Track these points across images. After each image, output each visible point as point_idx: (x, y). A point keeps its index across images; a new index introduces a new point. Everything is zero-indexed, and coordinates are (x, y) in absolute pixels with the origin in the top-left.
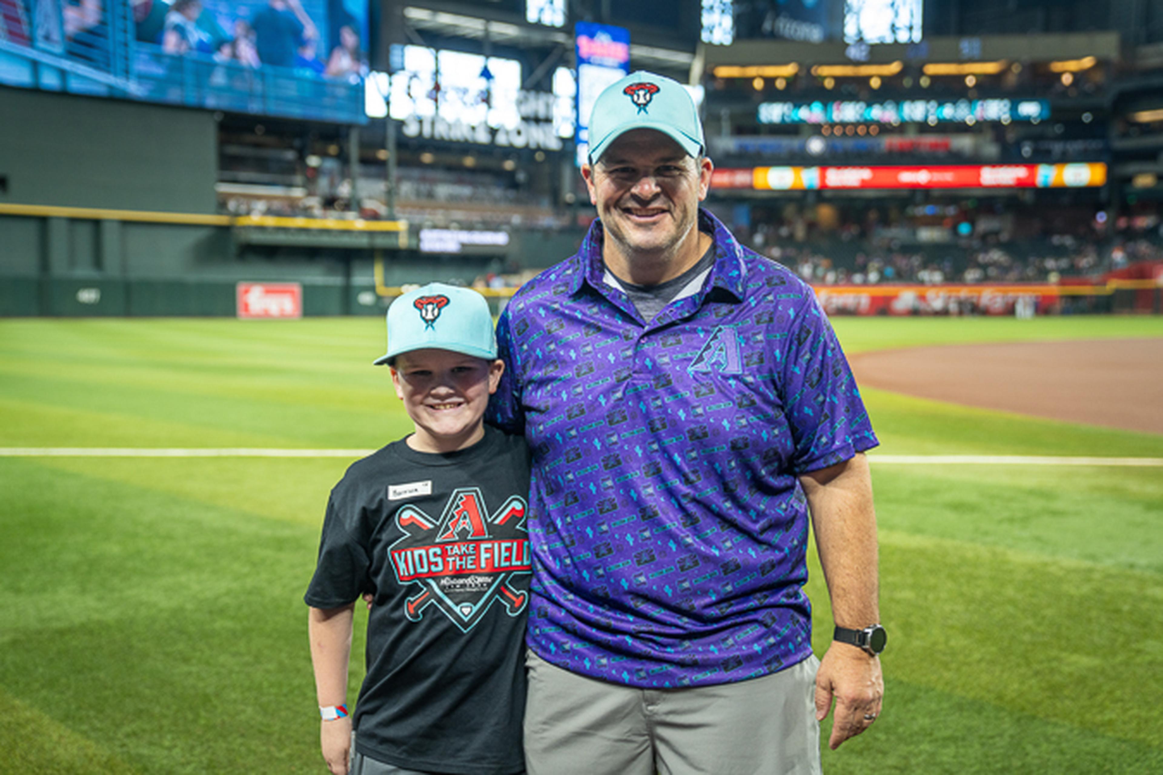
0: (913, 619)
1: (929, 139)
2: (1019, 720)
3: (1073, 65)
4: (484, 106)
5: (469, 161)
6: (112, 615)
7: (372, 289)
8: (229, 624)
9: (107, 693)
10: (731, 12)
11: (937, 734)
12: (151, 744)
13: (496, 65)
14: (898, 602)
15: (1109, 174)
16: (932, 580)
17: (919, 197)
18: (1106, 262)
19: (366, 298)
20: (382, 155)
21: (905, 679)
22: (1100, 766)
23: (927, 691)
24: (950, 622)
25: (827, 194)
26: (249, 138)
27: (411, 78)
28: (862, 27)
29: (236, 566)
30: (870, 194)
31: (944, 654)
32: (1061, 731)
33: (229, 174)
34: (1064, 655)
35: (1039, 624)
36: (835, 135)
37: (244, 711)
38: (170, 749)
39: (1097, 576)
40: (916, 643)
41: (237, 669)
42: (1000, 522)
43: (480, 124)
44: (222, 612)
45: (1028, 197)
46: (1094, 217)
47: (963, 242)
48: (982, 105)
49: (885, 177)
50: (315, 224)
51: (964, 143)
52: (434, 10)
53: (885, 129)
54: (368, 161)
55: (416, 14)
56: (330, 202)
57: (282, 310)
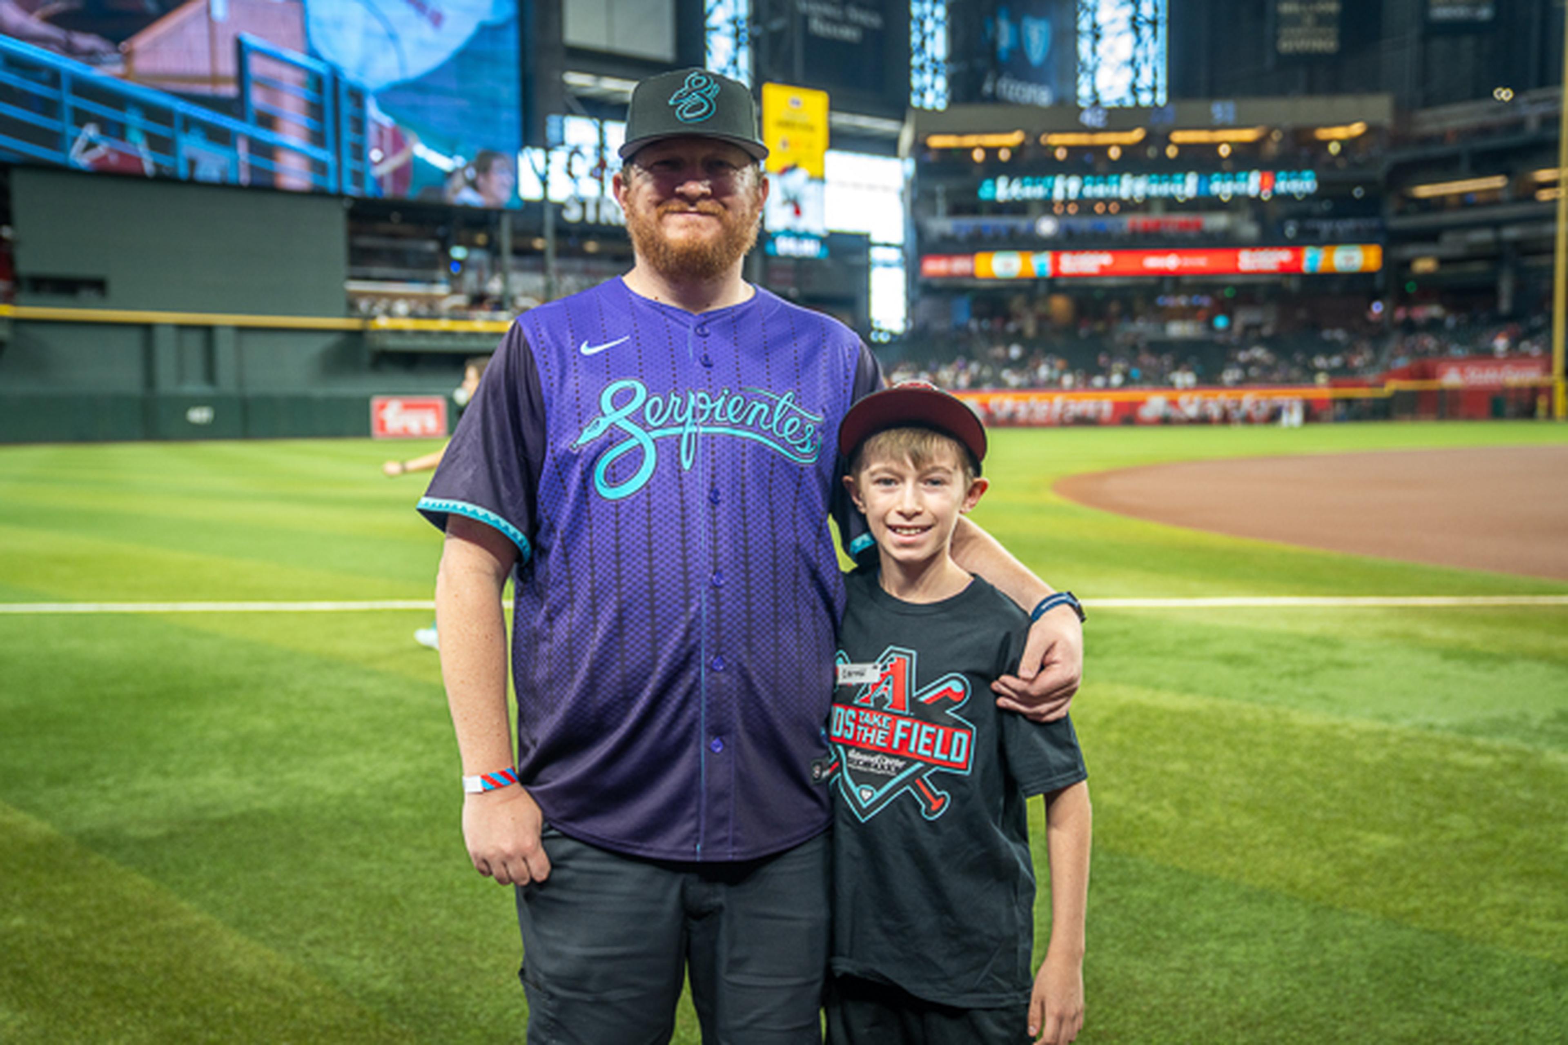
0: (1190, 796)
1: (1179, 218)
2: (1314, 911)
3: (1340, 133)
6: (274, 802)
8: (409, 813)
9: (280, 894)
10: (944, 71)
11: (1224, 930)
12: (338, 953)
14: (1171, 775)
15: (1385, 257)
16: (1208, 749)
17: (1168, 285)
18: (1384, 360)
20: (539, 244)
21: (1184, 866)
22: (1407, 962)
23: (1211, 880)
24: (1231, 798)
25: (1062, 282)
26: (383, 227)
27: (571, 154)
28: (1098, 88)
29: (407, 743)
30: (1111, 282)
31: (1227, 836)
32: (1360, 923)
33: (360, 271)
34: (1360, 834)
35: (1332, 798)
36: (1070, 215)
37: (436, 915)
38: (360, 958)
39: (1392, 740)
40: (1195, 824)
41: (423, 865)
42: (1281, 677)
44: (397, 797)
45: (1293, 284)
46: (1369, 308)
47: (1220, 338)
48: (1241, 179)
49: (1128, 263)
50: (461, 326)
51: (1218, 221)
52: (599, 75)
53: (1127, 206)
54: (522, 252)
55: (577, 79)
56: (479, 300)
57: (424, 428)
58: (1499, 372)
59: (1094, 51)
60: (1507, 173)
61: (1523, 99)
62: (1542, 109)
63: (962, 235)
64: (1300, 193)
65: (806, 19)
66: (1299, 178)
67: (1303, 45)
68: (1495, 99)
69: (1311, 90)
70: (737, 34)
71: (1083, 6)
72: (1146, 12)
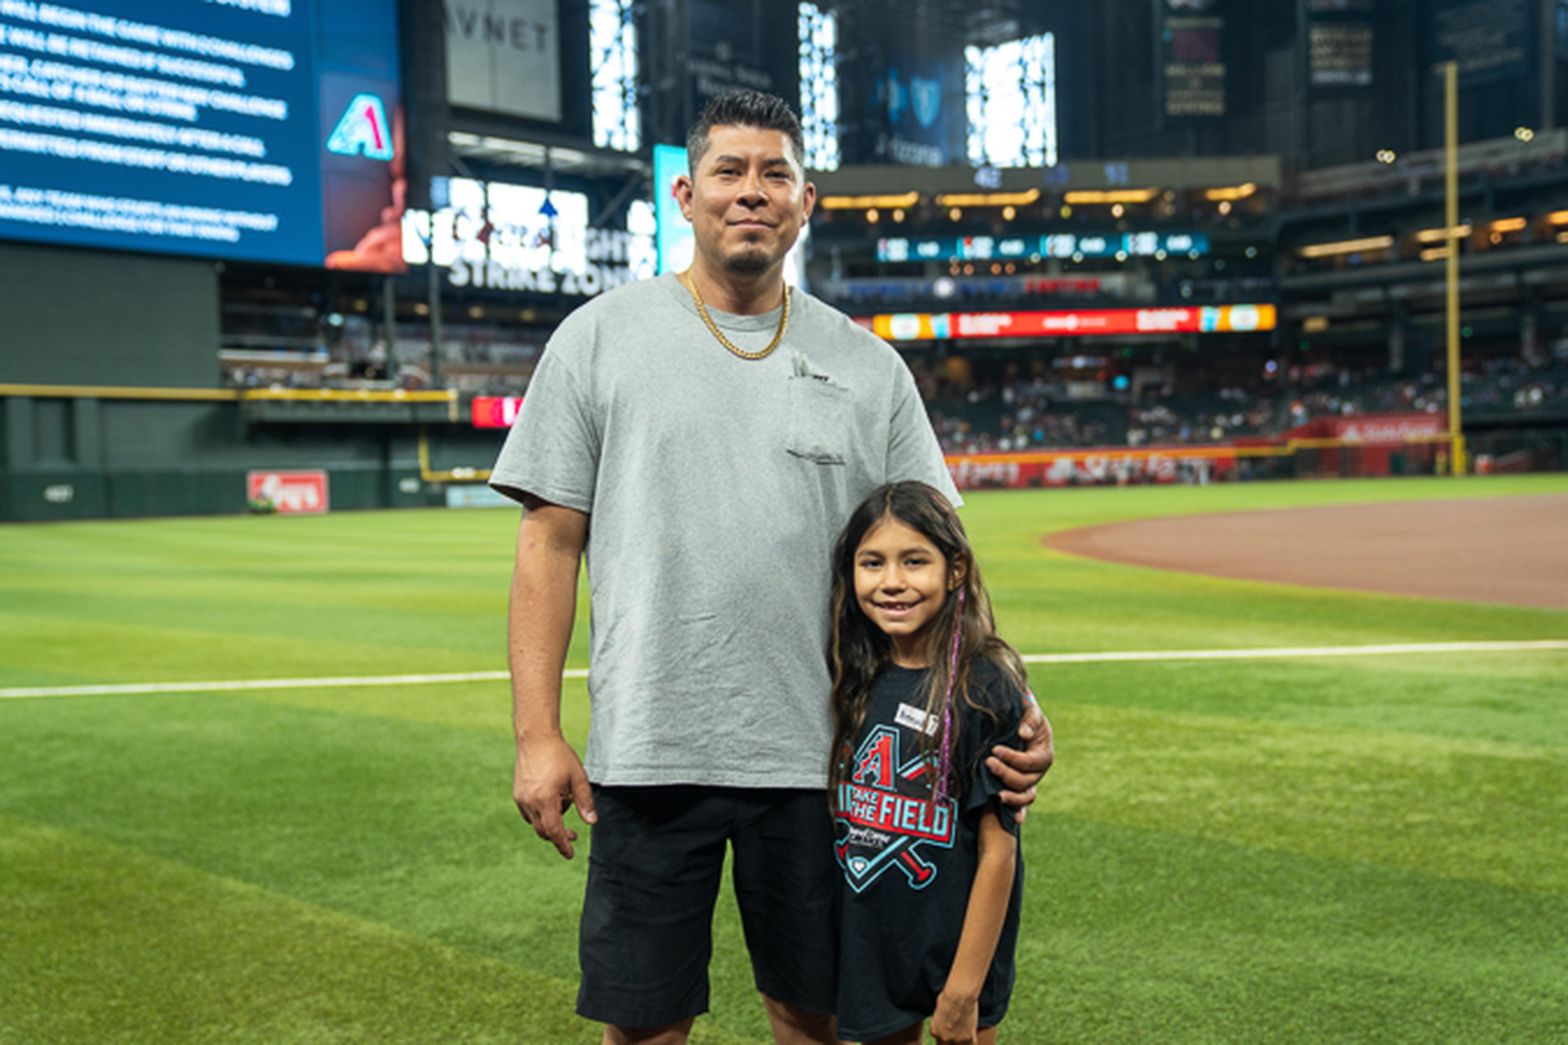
1: (1076, 278)
3: (1230, 193)
4: (546, 248)
5: (526, 315)
7: (415, 473)
10: (834, 132)
13: (560, 199)
15: (1279, 316)
17: (1068, 345)
18: (1283, 418)
19: (409, 485)
20: (421, 309)
25: (961, 344)
26: (256, 293)
27: (457, 216)
28: (988, 151)
30: (1010, 343)
33: (232, 339)
36: (966, 277)
43: (543, 269)
45: (1192, 344)
46: (1263, 366)
47: (1121, 399)
48: (1134, 240)
49: (1028, 324)
50: (344, 396)
51: (1115, 282)
52: (483, 134)
53: (1022, 267)
54: (405, 318)
55: (460, 139)
56: (359, 370)
57: (304, 503)
58: (1397, 429)
59: (982, 111)
60: (1393, 233)
61: (1403, 162)
62: (1423, 171)
63: (858, 299)
65: (695, 79)
67: (1190, 107)
68: (1378, 162)
69: (1200, 152)
70: (624, 94)
71: (971, 68)
72: (1034, 74)
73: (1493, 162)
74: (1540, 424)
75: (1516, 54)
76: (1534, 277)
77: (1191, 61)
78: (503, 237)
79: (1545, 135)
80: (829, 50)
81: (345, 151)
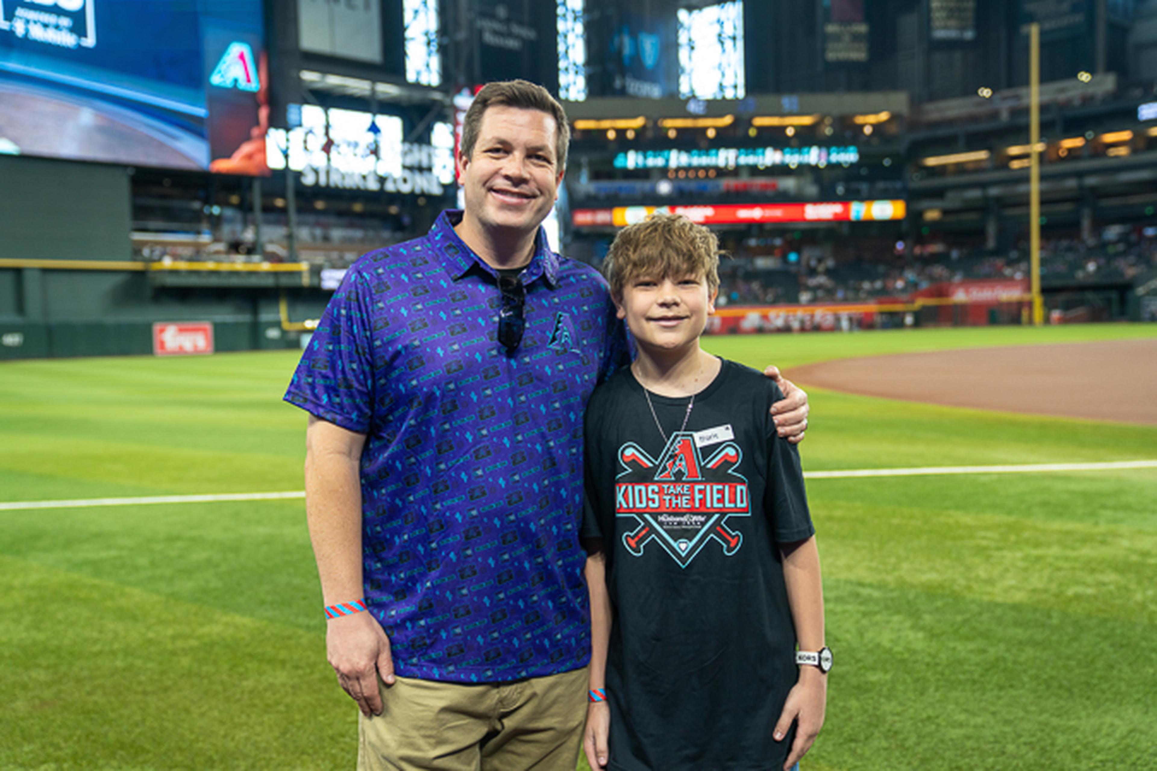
1: (760, 181)
3: (872, 119)
4: (373, 157)
5: (358, 207)
7: (277, 324)
10: (583, 72)
13: (382, 121)
15: (908, 209)
17: (755, 230)
19: (273, 333)
20: (279, 203)
26: (157, 190)
27: (307, 134)
28: (694, 87)
33: (141, 224)
36: (680, 179)
43: (370, 173)
45: (845, 230)
46: (894, 247)
47: (793, 269)
48: (804, 153)
49: (726, 214)
50: (225, 267)
51: (789, 184)
52: (324, 72)
53: (721, 172)
54: (268, 209)
55: (309, 76)
56: (235, 247)
57: (195, 347)
58: (993, 291)
59: (690, 58)
60: (989, 149)
61: (998, 96)
62: (1011, 103)
63: (602, 194)
64: (846, 163)
65: (480, 32)
66: (845, 151)
67: (843, 55)
68: (979, 96)
69: (850, 88)
70: (429, 44)
71: (682, 25)
72: (729, 30)
73: (1062, 97)
74: (1096, 288)
75: (1079, 18)
76: (1091, 181)
77: (845, 21)
78: (341, 149)
79: (1099, 77)
80: (579, 12)
81: (223, 85)
